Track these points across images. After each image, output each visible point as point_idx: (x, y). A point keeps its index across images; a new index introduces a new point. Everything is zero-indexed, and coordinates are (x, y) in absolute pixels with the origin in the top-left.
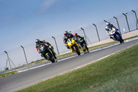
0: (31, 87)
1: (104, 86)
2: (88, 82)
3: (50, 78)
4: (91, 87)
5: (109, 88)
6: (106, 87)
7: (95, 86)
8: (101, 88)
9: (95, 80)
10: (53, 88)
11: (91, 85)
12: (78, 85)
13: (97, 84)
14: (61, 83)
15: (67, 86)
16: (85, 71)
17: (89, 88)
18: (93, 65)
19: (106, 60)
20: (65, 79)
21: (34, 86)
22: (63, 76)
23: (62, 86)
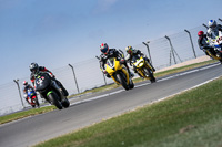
0: (84, 131)
1: (202, 130)
2: (176, 123)
3: (115, 115)
4: (181, 131)
5: (210, 132)
6: (206, 132)
7: (187, 130)
8: (198, 133)
9: (187, 121)
10: (120, 132)
11: (181, 127)
12: (161, 128)
13: (190, 126)
14: (133, 124)
15: (143, 129)
16: (171, 105)
17: (178, 132)
18: (185, 96)
19: (206, 88)
20: (139, 118)
21: (90, 129)
22: (136, 113)
23: (135, 128)
